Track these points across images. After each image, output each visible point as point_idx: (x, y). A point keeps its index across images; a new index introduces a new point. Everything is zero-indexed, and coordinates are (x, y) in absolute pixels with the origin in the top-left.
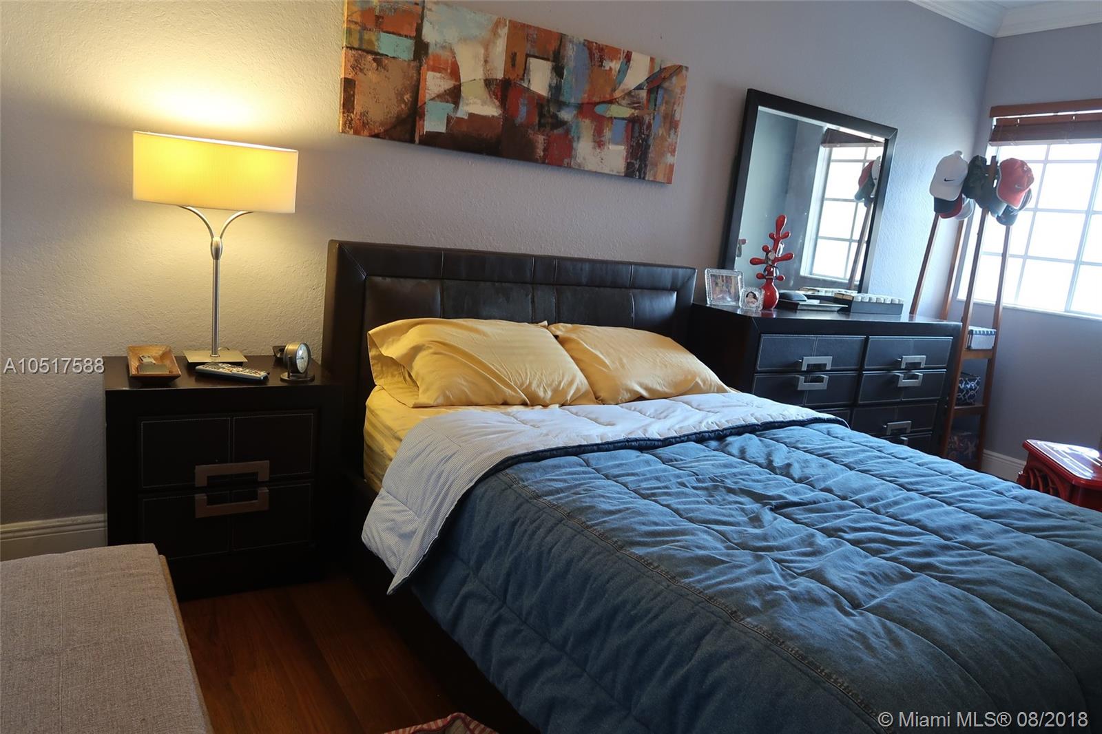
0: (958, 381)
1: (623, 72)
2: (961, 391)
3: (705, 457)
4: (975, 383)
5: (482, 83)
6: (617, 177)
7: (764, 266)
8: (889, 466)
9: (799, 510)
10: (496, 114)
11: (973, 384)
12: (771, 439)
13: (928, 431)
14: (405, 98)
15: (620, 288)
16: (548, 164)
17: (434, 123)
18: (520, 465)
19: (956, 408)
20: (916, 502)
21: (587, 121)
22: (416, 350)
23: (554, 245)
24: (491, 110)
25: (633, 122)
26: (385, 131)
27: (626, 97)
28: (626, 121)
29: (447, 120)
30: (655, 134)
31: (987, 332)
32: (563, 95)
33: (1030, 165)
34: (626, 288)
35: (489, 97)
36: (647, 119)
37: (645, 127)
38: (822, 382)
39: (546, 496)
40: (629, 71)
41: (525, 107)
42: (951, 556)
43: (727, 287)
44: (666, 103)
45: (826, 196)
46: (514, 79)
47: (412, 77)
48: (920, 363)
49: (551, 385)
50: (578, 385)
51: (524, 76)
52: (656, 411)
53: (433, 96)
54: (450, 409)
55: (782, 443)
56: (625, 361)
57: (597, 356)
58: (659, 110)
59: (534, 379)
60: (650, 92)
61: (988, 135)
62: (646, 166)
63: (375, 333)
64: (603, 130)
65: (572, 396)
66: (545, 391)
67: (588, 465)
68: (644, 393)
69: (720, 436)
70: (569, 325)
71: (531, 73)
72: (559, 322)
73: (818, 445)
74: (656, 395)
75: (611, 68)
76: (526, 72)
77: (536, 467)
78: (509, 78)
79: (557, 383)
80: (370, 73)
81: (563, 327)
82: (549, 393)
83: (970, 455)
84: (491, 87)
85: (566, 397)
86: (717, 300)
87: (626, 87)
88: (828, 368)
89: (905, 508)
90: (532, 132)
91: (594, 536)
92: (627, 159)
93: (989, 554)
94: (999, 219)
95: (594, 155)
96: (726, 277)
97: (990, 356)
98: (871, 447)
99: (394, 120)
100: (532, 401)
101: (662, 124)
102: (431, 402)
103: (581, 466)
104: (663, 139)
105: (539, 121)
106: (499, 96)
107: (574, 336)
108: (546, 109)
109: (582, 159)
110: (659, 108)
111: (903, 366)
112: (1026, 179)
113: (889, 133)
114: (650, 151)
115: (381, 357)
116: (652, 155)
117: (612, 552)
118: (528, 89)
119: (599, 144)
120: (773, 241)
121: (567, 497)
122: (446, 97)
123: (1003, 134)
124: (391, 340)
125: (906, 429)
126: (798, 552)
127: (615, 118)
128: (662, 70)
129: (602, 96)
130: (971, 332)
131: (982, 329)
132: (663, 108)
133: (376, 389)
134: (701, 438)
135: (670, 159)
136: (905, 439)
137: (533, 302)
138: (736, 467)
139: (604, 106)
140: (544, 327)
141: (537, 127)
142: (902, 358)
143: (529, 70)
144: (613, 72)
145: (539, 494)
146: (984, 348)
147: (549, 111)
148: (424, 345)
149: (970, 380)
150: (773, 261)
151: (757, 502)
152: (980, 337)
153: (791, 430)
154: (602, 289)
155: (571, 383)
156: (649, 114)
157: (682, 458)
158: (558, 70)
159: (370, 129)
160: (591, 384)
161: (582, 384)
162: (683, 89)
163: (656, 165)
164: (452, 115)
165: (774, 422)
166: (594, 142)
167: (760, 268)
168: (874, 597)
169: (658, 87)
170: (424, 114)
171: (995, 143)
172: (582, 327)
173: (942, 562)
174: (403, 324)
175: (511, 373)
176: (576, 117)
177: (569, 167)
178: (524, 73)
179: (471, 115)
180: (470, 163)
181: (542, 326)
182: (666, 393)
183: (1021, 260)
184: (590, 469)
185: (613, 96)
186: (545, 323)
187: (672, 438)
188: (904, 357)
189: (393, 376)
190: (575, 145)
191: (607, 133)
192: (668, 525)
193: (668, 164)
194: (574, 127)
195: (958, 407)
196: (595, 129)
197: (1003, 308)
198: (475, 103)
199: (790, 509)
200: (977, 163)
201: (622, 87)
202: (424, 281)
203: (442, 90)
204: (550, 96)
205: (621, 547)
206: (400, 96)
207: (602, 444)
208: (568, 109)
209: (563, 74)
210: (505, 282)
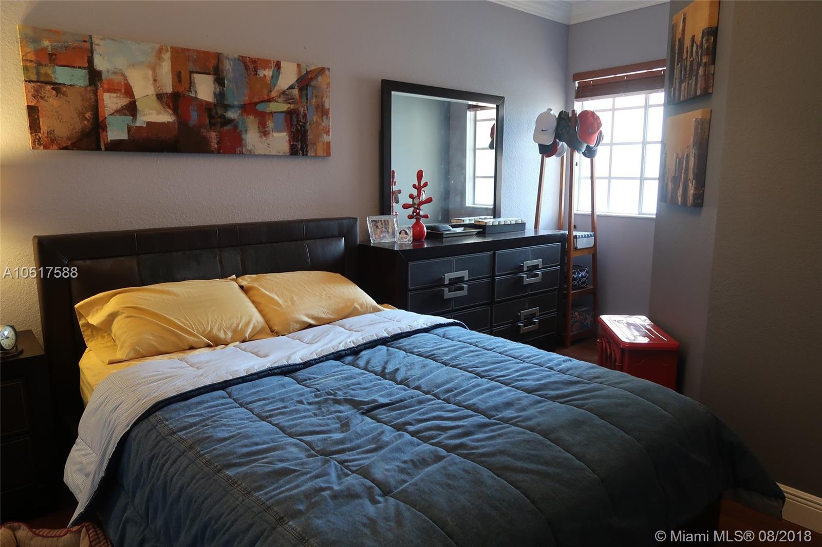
0: (571, 273)
1: (276, 77)
2: (574, 279)
3: (334, 372)
4: (585, 272)
5: (155, 97)
6: (284, 156)
7: (412, 209)
8: (476, 358)
9: (385, 410)
10: (171, 120)
11: (583, 273)
12: (396, 348)
13: (554, 312)
14: (87, 117)
15: (296, 241)
16: (222, 153)
17: (116, 131)
18: (169, 407)
19: (572, 292)
20: (483, 387)
21: (252, 117)
22: (112, 316)
23: (240, 214)
24: (165, 117)
25: (290, 114)
26: (72, 144)
27: (282, 96)
28: (284, 114)
29: (128, 129)
30: (310, 120)
31: (588, 235)
32: (228, 99)
33: (598, 114)
34: (301, 240)
35: (162, 108)
36: (302, 110)
37: (301, 117)
38: (463, 290)
39: (178, 432)
40: (280, 76)
41: (196, 113)
42: (486, 433)
43: (386, 229)
44: (316, 97)
45: (477, 147)
46: (183, 92)
47: (90, 99)
48: (538, 265)
49: (230, 327)
50: (254, 324)
51: (190, 88)
52: (314, 336)
53: (112, 112)
54: (140, 361)
55: (403, 350)
56: (295, 298)
57: (272, 299)
58: (310, 103)
59: (215, 325)
60: (301, 90)
61: (573, 94)
62: (307, 146)
63: (80, 307)
64: (266, 123)
65: (249, 334)
66: (225, 333)
67: (230, 397)
68: (312, 322)
69: (355, 351)
70: (254, 276)
71: (197, 85)
72: (246, 274)
73: (430, 348)
74: (321, 322)
75: (265, 76)
76: (192, 85)
77: (181, 406)
78: (178, 91)
79: (235, 325)
80: (51, 100)
81: (248, 277)
82: (230, 335)
83: (589, 323)
84: (163, 100)
85: (245, 335)
86: (379, 239)
87: (280, 89)
88: (466, 279)
89: (469, 395)
90: (205, 131)
91: (202, 464)
92: (290, 142)
93: (515, 426)
94: (584, 154)
95: (261, 143)
96: (384, 220)
97: (593, 251)
98: (470, 344)
99: (79, 134)
100: (215, 343)
101: (315, 113)
102: (124, 358)
103: (224, 398)
104: (318, 124)
105: (210, 122)
106: (171, 106)
107: (256, 285)
108: (214, 111)
109: (251, 146)
110: (310, 101)
111: (525, 269)
112: (596, 125)
113: (499, 101)
114: (309, 134)
115: (88, 325)
116: (310, 136)
117: (211, 476)
118: (196, 98)
119: (265, 133)
120: (416, 190)
121: (197, 429)
122: (124, 111)
123: (584, 92)
124: (95, 309)
125: (535, 313)
126: (363, 451)
127: (274, 112)
128: (308, 73)
129: (261, 97)
130: (575, 237)
131: (583, 233)
132: (314, 101)
133: (87, 350)
134: (338, 356)
135: (326, 138)
136: (536, 320)
137: (221, 262)
138: (355, 378)
139: (263, 104)
140: (233, 280)
141: (208, 127)
142: (523, 263)
143: (194, 84)
144: (267, 78)
145: (174, 431)
146: (588, 247)
147: (217, 113)
148: (118, 312)
149: (581, 271)
150: (418, 204)
151: (355, 408)
152: (583, 239)
153: (415, 337)
154: (280, 244)
155: (248, 323)
156: (303, 107)
157: (315, 376)
158: (220, 81)
159: (59, 144)
160: (267, 322)
161: (258, 323)
162: (328, 85)
163: (315, 144)
164: (132, 125)
165: (402, 333)
166: (260, 132)
167: (410, 211)
168: (405, 482)
169: (307, 85)
170: (106, 127)
171: (579, 99)
172: (264, 276)
173: (473, 441)
174: (104, 296)
175: (194, 324)
176: (241, 115)
177: (241, 153)
178: (190, 86)
179: (149, 123)
180: (156, 160)
181: (230, 280)
182: (330, 319)
183: (607, 180)
184: (230, 400)
185: (270, 96)
186: (234, 276)
187: (312, 360)
188: (525, 262)
189: (103, 337)
190: (243, 136)
191: (270, 125)
192: (268, 443)
193: (326, 141)
194: (241, 123)
195: (574, 292)
196: (259, 123)
197: (597, 216)
198: (150, 114)
199: (378, 411)
200: (563, 116)
201: (277, 88)
202: (122, 259)
203: (119, 106)
204: (216, 102)
205: (219, 471)
206: (82, 115)
207: (246, 376)
208: (233, 110)
209: (224, 83)
210: (195, 249)
